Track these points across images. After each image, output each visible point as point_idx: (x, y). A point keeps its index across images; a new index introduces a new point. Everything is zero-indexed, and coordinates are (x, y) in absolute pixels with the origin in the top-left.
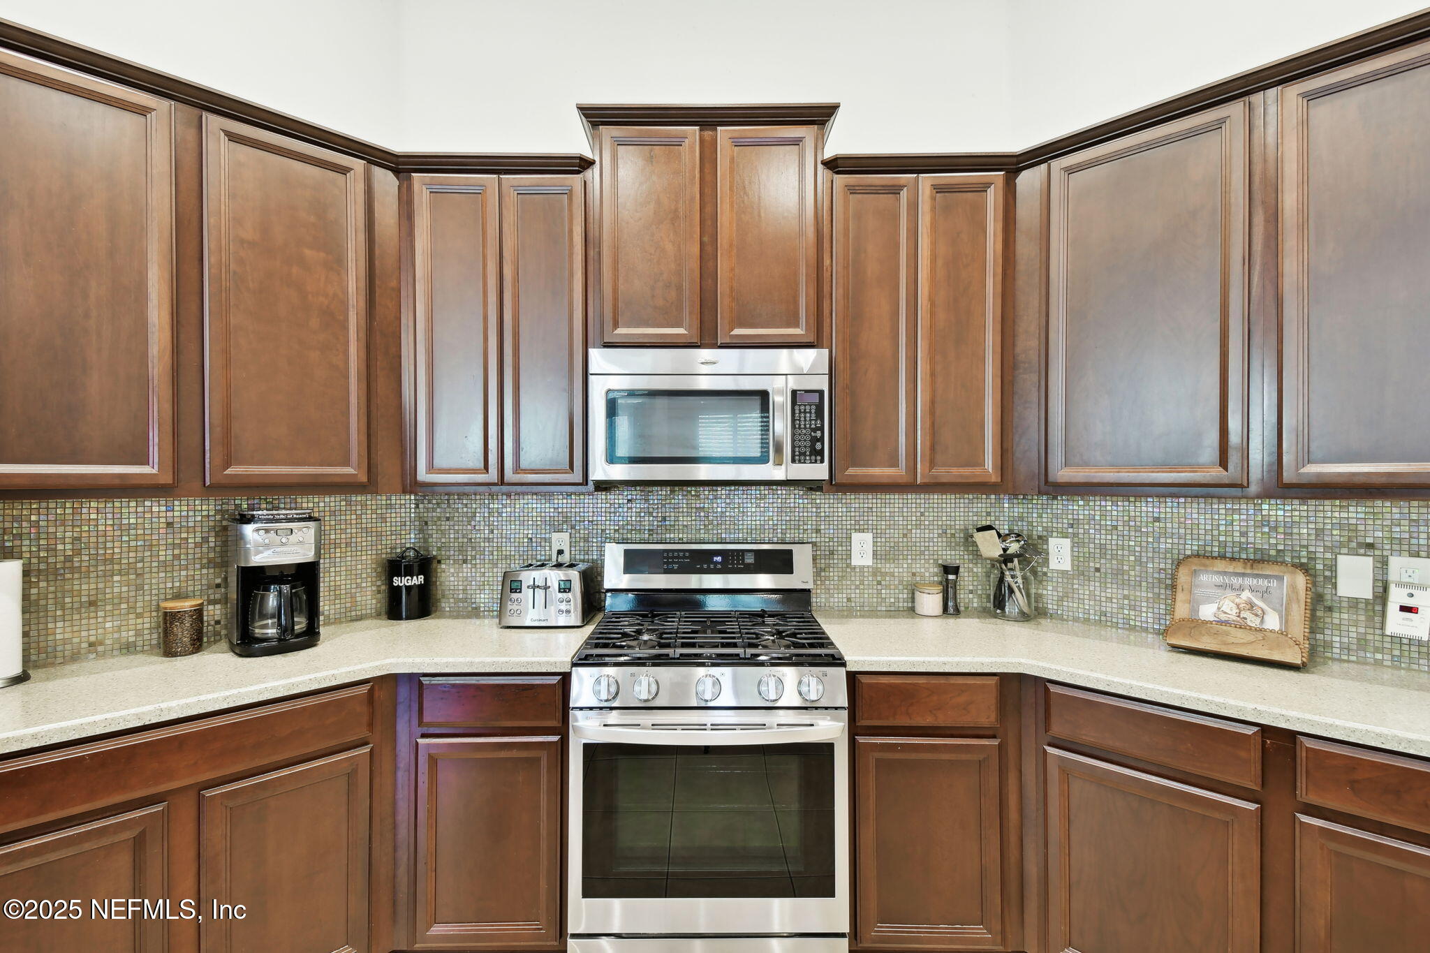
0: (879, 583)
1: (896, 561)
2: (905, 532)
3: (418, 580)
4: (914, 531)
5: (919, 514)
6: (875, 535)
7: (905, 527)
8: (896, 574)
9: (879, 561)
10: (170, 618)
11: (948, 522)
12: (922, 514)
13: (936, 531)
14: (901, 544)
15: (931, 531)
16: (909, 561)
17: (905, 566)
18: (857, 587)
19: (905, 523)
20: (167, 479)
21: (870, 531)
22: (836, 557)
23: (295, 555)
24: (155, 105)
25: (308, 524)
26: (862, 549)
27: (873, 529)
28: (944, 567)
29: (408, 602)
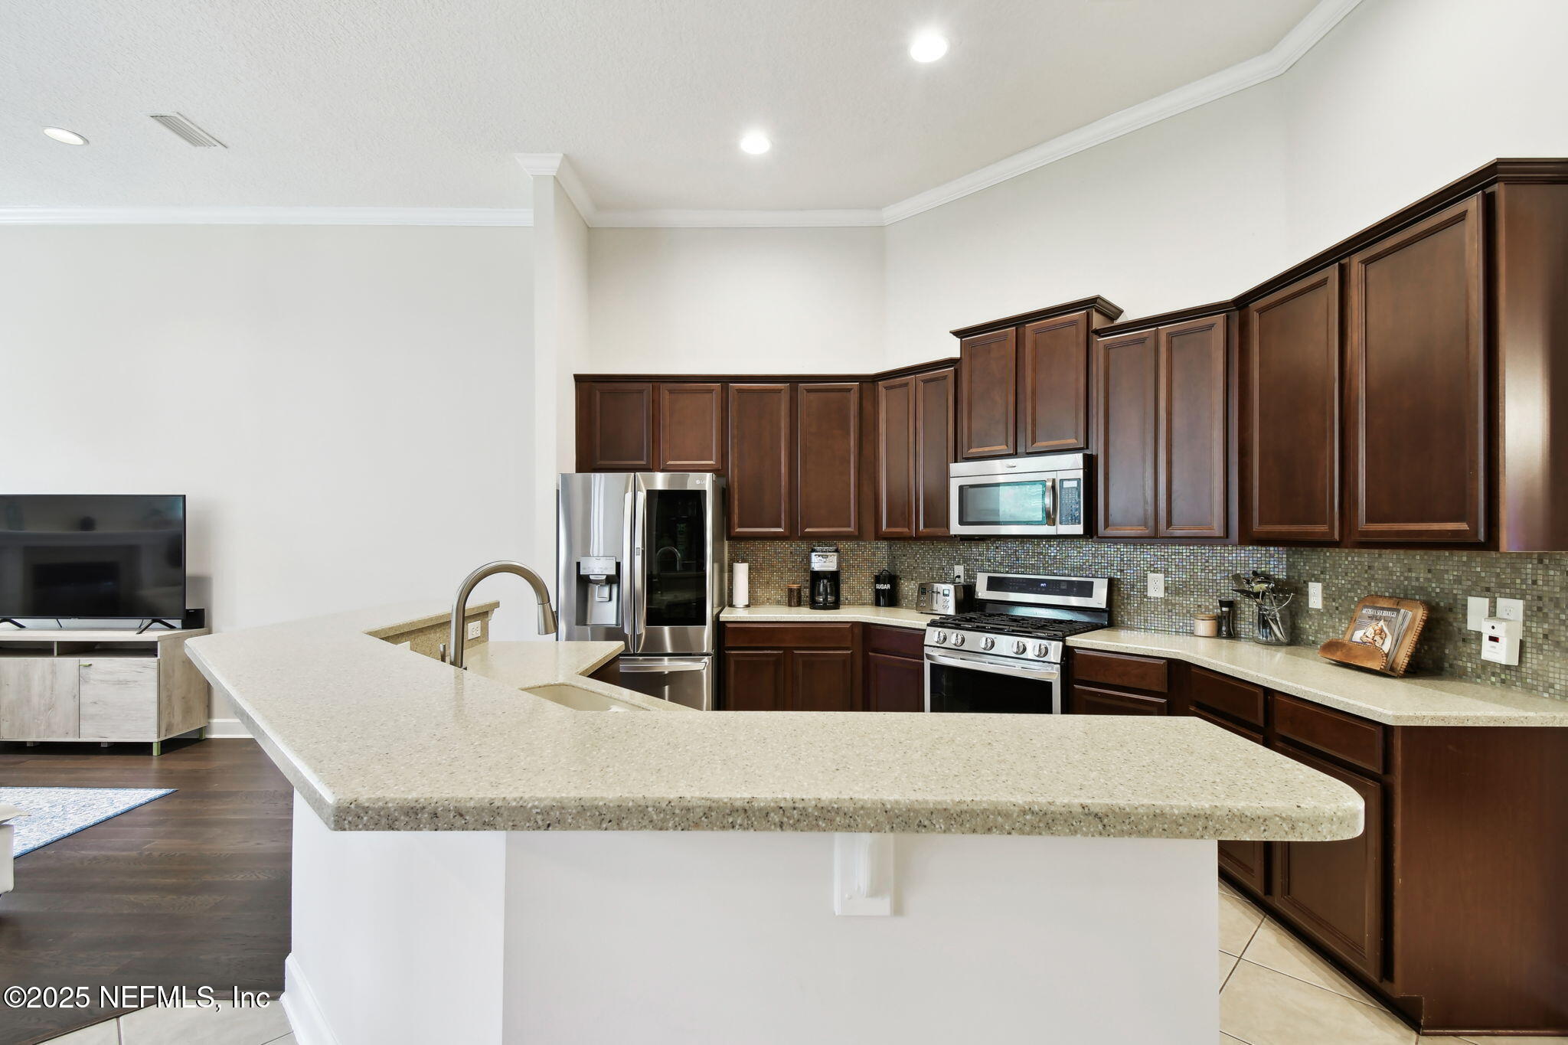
0: (1170, 611)
1: (1185, 596)
2: (1192, 574)
3: (887, 587)
4: (1199, 574)
5: (1204, 561)
6: (1167, 575)
7: (1192, 570)
8: (1184, 605)
9: (1170, 595)
10: (791, 590)
11: (1230, 568)
12: (1207, 561)
13: (1218, 575)
14: (1188, 583)
15: (1215, 574)
16: (1196, 596)
17: (1192, 599)
18: (1153, 612)
20: (787, 534)
21: (1163, 572)
22: (1135, 590)
23: (829, 567)
24: (783, 388)
25: (834, 553)
26: (1156, 585)
27: (1166, 573)
28: (1220, 602)
29: (883, 597)
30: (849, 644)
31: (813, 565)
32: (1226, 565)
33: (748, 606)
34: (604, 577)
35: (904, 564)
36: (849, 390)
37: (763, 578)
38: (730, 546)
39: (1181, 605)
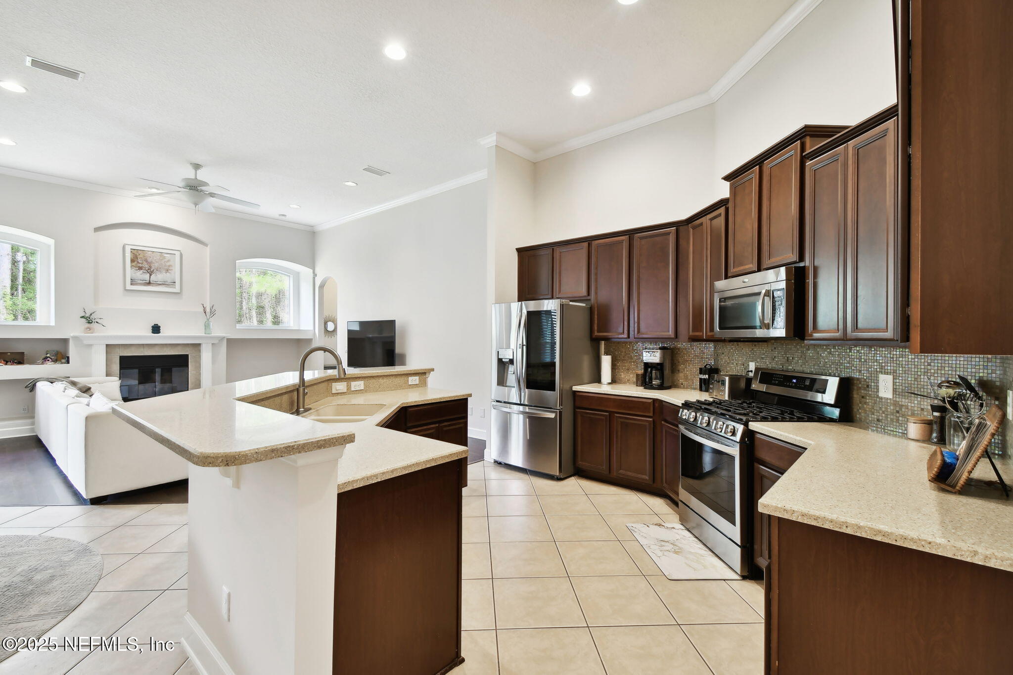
0: (898, 412)
1: (909, 398)
2: (916, 376)
3: (707, 377)
4: (922, 377)
5: (926, 364)
6: (895, 377)
7: (916, 373)
8: (910, 407)
9: (897, 396)
10: (637, 375)
11: (950, 372)
12: (929, 365)
14: (913, 386)
15: (936, 378)
17: (916, 402)
18: (883, 412)
19: (916, 370)
20: (626, 336)
21: (892, 374)
22: (870, 389)
23: (654, 360)
24: (624, 239)
25: (659, 351)
26: (885, 387)
27: (894, 373)
28: (932, 406)
29: (704, 385)
30: (651, 414)
31: (644, 358)
32: (947, 369)
33: (609, 384)
34: (508, 360)
35: (723, 360)
36: (668, 234)
37: (625, 366)
38: (605, 344)
39: (907, 407)
